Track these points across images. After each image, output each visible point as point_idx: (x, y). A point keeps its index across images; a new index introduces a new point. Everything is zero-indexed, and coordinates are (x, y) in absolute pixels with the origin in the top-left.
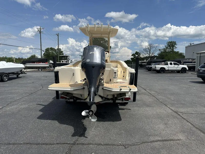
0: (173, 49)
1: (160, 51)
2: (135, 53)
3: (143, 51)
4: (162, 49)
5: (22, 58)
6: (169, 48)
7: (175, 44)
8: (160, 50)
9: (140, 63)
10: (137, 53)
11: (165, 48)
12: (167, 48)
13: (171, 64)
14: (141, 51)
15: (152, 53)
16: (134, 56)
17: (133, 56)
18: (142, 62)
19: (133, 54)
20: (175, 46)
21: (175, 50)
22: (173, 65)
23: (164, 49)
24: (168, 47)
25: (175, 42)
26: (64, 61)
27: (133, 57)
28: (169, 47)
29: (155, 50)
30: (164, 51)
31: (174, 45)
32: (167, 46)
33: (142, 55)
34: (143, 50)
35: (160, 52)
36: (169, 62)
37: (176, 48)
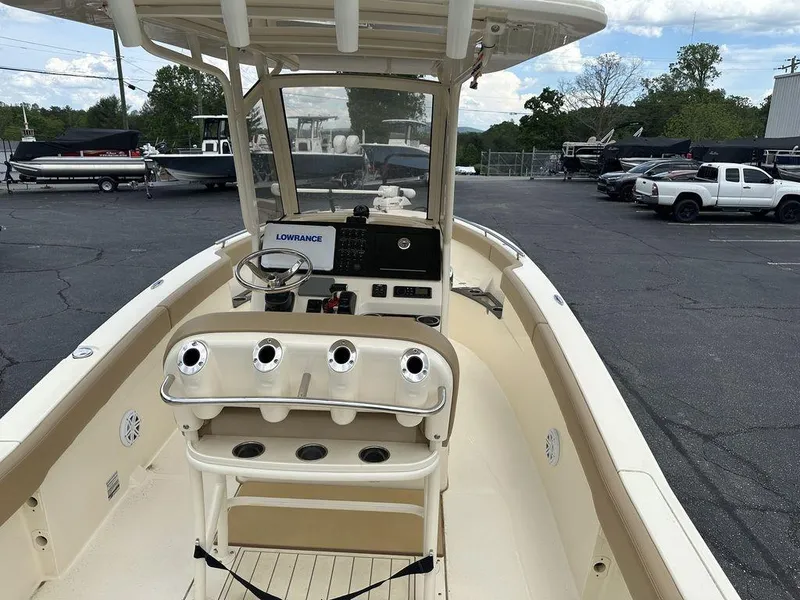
0: (701, 82)
1: (647, 86)
2: (542, 96)
3: (576, 86)
4: (657, 80)
5: (67, 107)
6: (686, 77)
7: (715, 57)
8: (646, 83)
9: (570, 153)
10: (547, 96)
11: (670, 74)
12: (677, 74)
13: (732, 176)
14: (565, 87)
15: (612, 95)
16: (534, 110)
17: (531, 108)
18: (576, 148)
19: (533, 100)
20: (714, 65)
21: (712, 86)
22: (742, 183)
23: (665, 80)
24: (682, 68)
25: (717, 48)
26: (214, 142)
27: (530, 112)
28: (686, 72)
29: (628, 85)
30: (663, 87)
31: (711, 63)
32: (678, 66)
33: (568, 104)
34: (574, 81)
35: (646, 92)
36: (722, 167)
37: (717, 74)
